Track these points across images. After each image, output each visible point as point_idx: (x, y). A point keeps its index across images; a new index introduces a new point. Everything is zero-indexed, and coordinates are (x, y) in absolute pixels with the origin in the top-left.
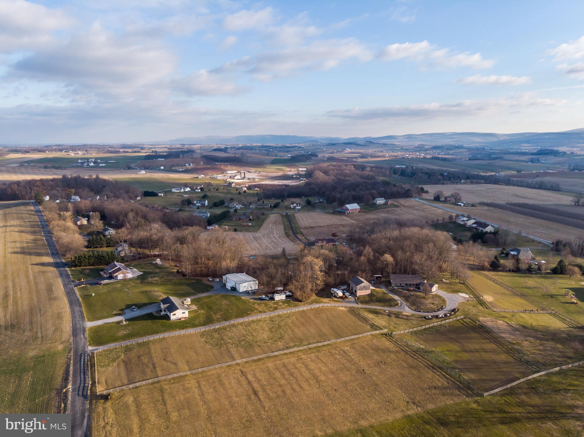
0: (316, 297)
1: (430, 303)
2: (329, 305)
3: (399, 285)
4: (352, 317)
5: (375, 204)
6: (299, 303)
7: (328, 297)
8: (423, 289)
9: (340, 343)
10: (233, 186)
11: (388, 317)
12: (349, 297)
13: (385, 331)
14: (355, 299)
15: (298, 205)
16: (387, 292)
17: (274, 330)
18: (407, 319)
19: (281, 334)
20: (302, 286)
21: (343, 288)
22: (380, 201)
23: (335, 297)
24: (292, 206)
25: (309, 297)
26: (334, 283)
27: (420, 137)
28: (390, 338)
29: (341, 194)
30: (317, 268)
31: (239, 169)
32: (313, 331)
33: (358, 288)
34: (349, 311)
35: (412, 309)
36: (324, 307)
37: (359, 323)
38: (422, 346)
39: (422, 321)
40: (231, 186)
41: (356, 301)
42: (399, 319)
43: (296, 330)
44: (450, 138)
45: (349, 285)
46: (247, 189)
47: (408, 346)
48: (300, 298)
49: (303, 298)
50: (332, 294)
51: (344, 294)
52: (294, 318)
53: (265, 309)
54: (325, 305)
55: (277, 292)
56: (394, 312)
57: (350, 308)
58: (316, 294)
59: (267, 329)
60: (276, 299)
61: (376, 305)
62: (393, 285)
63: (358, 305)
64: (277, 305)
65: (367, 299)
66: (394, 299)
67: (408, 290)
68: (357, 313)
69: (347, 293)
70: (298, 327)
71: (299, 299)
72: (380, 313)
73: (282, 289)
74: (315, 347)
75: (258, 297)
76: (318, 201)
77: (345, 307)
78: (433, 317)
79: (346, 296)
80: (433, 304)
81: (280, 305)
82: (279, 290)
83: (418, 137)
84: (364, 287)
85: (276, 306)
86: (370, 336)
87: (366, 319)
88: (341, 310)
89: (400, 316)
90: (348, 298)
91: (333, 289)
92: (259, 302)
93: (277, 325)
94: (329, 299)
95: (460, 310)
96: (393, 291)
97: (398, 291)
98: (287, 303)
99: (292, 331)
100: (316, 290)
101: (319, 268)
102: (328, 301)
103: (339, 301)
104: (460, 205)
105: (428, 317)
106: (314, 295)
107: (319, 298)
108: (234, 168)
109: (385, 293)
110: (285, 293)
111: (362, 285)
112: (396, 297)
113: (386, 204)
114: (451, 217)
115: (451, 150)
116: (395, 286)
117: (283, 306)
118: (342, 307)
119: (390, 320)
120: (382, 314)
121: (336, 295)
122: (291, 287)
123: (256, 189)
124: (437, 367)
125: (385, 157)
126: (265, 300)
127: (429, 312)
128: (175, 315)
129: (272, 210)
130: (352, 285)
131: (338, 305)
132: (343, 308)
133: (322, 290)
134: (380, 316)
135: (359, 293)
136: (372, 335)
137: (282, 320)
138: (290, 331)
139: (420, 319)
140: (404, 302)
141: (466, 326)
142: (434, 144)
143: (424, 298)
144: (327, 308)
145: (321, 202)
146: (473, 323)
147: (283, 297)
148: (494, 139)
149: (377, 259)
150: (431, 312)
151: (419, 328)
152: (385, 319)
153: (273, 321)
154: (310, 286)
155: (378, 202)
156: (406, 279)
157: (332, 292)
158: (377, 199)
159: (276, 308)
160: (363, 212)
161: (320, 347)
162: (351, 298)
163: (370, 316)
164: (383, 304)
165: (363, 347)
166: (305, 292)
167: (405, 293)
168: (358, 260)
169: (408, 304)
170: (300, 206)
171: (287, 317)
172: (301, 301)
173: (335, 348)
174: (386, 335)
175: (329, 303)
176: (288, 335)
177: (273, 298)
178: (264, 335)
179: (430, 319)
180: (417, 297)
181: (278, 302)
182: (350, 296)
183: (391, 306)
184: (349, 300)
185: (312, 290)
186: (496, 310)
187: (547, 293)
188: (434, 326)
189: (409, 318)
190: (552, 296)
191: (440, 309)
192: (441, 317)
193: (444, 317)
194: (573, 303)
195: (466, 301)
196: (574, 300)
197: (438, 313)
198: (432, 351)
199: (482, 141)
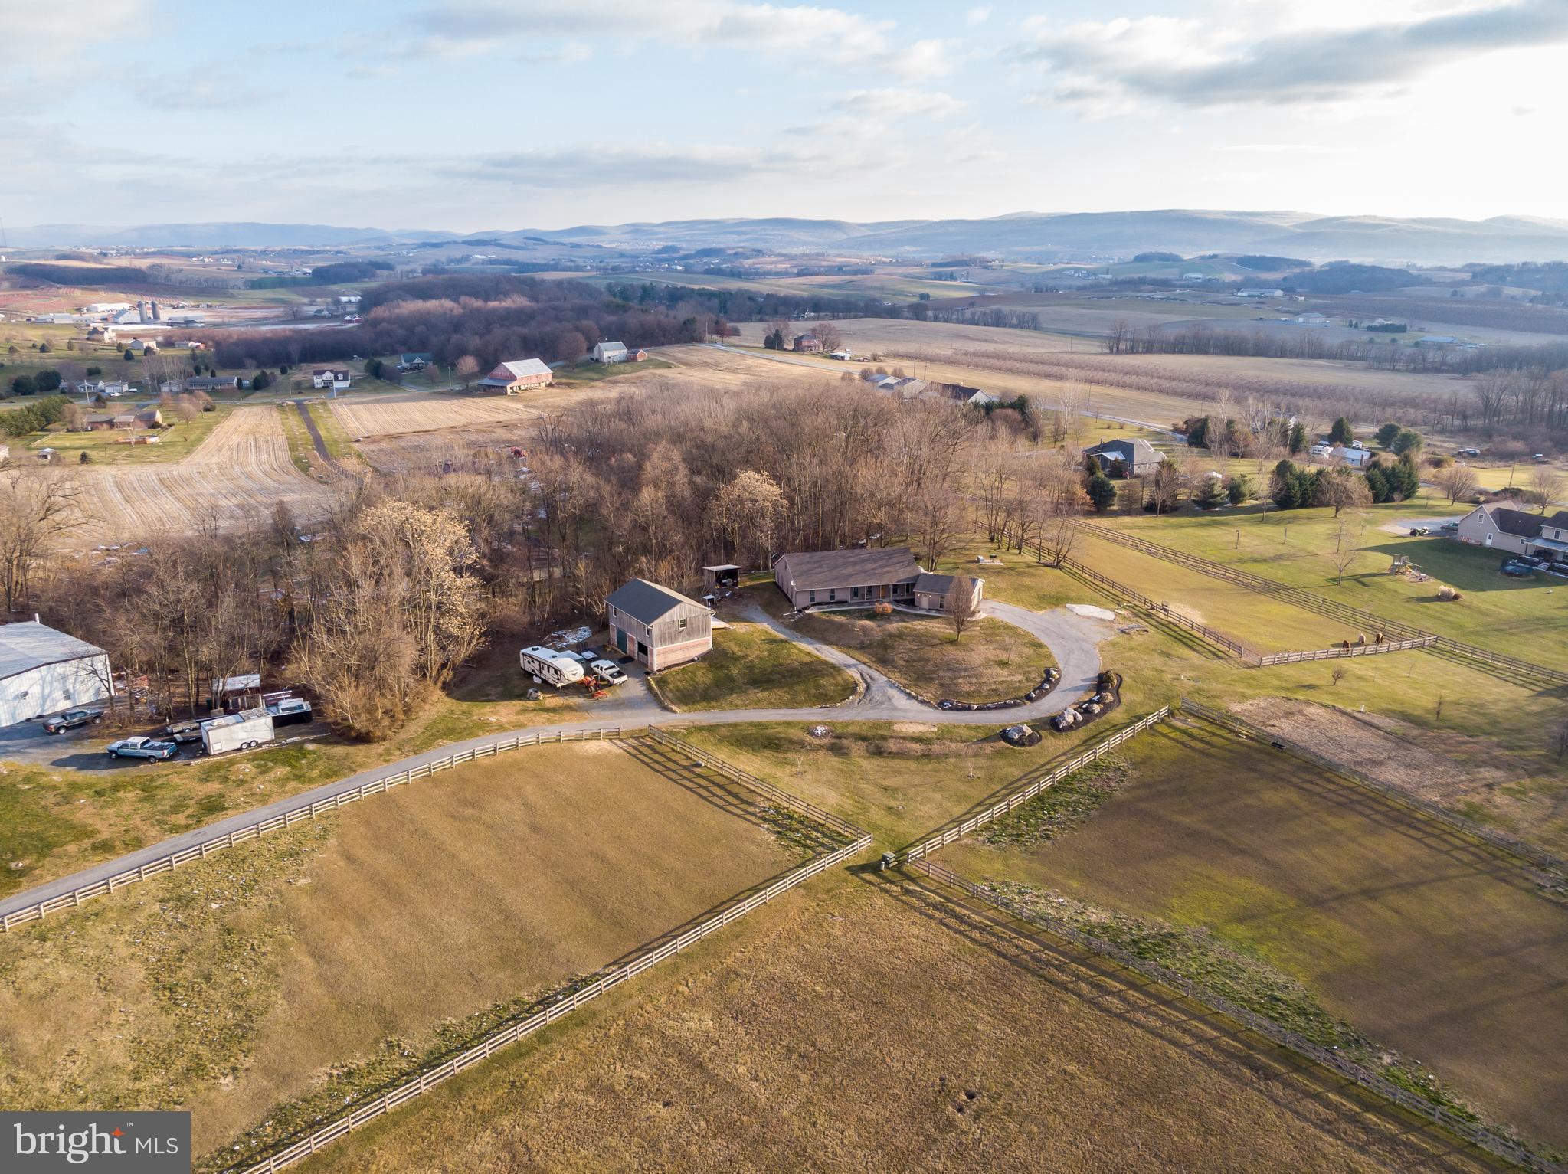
0: (450, 703)
1: (988, 664)
2: (526, 738)
3: (827, 598)
4: (658, 786)
5: (598, 361)
6: (358, 751)
7: (508, 695)
8: (930, 602)
9: (645, 986)
10: (107, 340)
11: (834, 760)
12: (618, 681)
13: (863, 846)
14: (649, 688)
15: (340, 376)
16: (782, 636)
17: (188, 971)
18: (926, 756)
19: (237, 998)
20: (362, 658)
21: (572, 638)
22: (612, 351)
23: (547, 687)
24: (318, 381)
25: (407, 711)
26: (526, 619)
27: (662, 229)
28: (907, 892)
29: (481, 336)
30: (436, 553)
31: (136, 299)
32: (457, 928)
33: (655, 632)
34: (636, 754)
35: (923, 702)
36: (500, 756)
37: (709, 817)
38: (1096, 915)
39: (1000, 753)
40: (101, 341)
41: (656, 695)
42: (897, 763)
43: (348, 945)
45: (601, 625)
46: (159, 344)
47: (1023, 926)
48: (360, 724)
49: (376, 722)
50: (529, 675)
51: (589, 672)
52: (328, 855)
53: (137, 820)
54: (505, 741)
55: (230, 705)
56: (852, 729)
57: (637, 735)
58: (445, 687)
59: (136, 974)
60: (215, 748)
61: (757, 704)
62: (801, 601)
63: (669, 715)
64: (226, 779)
65: (704, 677)
66: (826, 663)
67: (872, 616)
68: (676, 757)
69: (605, 664)
70: (361, 920)
71: (351, 728)
72: (792, 742)
73: (254, 680)
74: (486, 1068)
75: (100, 748)
76: (405, 365)
77: (614, 736)
78: (1037, 725)
79: (602, 679)
80: (1003, 664)
81: (241, 783)
82: (240, 692)
83: (657, 229)
84: (683, 623)
85: (213, 787)
86: (798, 899)
87: (736, 789)
88: (596, 759)
89: (892, 745)
90: (610, 685)
91: (528, 651)
92: (104, 776)
93: (212, 929)
94: (518, 704)
95: (1126, 680)
96: (806, 627)
97: (832, 622)
98: (287, 761)
99: (319, 958)
100: (444, 666)
101: (451, 553)
102: (513, 718)
103: (569, 708)
105: (1021, 731)
106: (438, 694)
107: (465, 706)
108: (122, 296)
109: (773, 641)
110: (272, 704)
111: (674, 615)
112: (832, 654)
113: (630, 359)
115: (747, 258)
116: (808, 602)
117: (260, 786)
118: (596, 736)
119: (849, 774)
120: (801, 745)
121: (550, 677)
122: (301, 667)
123: (191, 344)
124: (1268, 1053)
125: (582, 271)
126: (147, 759)
127: (1005, 706)
129: (247, 396)
130: (619, 620)
131: (573, 734)
132: (603, 745)
133: (476, 661)
134: (799, 758)
135: (662, 656)
136: (805, 887)
137: (246, 888)
138: (308, 962)
139: (988, 749)
140: (875, 674)
141: (1201, 752)
142: (699, 246)
143: (953, 642)
144: (518, 755)
145: (418, 368)
146: (1220, 732)
147: (258, 728)
148: (838, 236)
149: (704, 495)
150: (1015, 705)
151: (1016, 801)
152: (828, 775)
153: (186, 902)
154: (408, 652)
155: (606, 355)
156: (850, 570)
157: (528, 667)
158: (602, 345)
159: (213, 807)
160: (561, 384)
161: (520, 1051)
162: (631, 686)
163: (748, 766)
164: (783, 694)
165: (789, 993)
166: (381, 685)
167: (864, 629)
168: (626, 506)
169: (896, 677)
170: (345, 379)
171: (282, 856)
172: (363, 739)
173: (627, 1042)
174: (873, 868)
175: (520, 726)
176: (289, 996)
177: (200, 739)
178: (105, 1037)
179: (1032, 741)
180: (922, 640)
181: (232, 762)
182: (620, 674)
183: (823, 699)
184: (621, 694)
185: (421, 670)
186: (1253, 660)
187: (1335, 574)
188: (1071, 777)
189: (936, 748)
190: (1361, 580)
191: (1048, 681)
192: (1075, 726)
193: (1086, 722)
194: (1444, 598)
195: (1121, 639)
196: (1444, 588)
197: (1048, 705)
198: (1166, 940)
199: (811, 239)
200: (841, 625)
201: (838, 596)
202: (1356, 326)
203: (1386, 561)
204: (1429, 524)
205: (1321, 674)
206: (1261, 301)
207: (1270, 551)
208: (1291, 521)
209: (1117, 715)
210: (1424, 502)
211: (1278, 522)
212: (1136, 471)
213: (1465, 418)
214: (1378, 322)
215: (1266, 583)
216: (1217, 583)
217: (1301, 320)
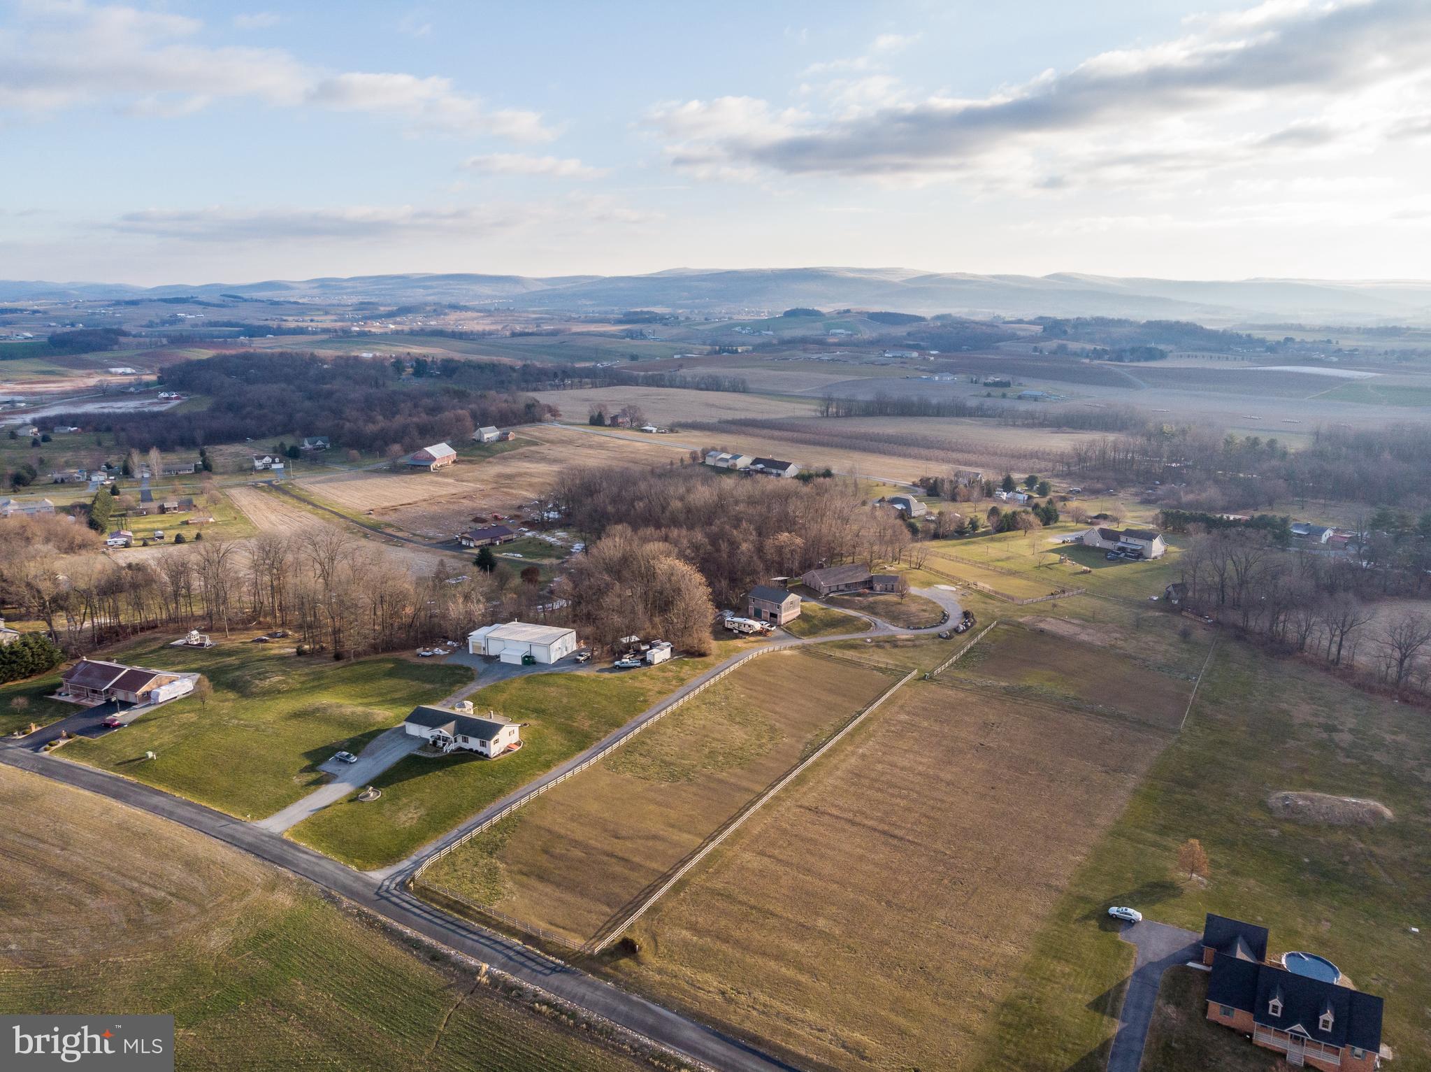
0: (721, 642)
1: (919, 611)
3: (835, 589)
4: (825, 663)
5: (479, 441)
8: (881, 588)
11: (882, 650)
12: (774, 629)
13: (915, 673)
14: (788, 631)
15: (277, 460)
16: (827, 607)
18: (915, 646)
19: (763, 723)
21: (748, 613)
22: (490, 434)
24: (256, 464)
28: (939, 684)
33: (782, 608)
34: (807, 655)
35: (901, 627)
37: (852, 670)
38: (1004, 684)
39: (941, 643)
41: (790, 634)
42: (906, 649)
43: (779, 710)
44: (425, 288)
46: (41, 431)
47: (983, 688)
48: (695, 649)
53: (660, 685)
56: (880, 639)
57: (798, 648)
59: (724, 721)
61: (835, 633)
62: (824, 592)
63: (802, 640)
64: (671, 671)
65: (804, 626)
66: (852, 616)
67: (859, 595)
68: (823, 655)
69: (764, 622)
70: (776, 704)
72: (861, 646)
73: (636, 638)
76: (309, 446)
77: (791, 648)
78: (950, 633)
79: (767, 628)
80: (924, 611)
81: (679, 672)
82: (633, 643)
84: (791, 604)
85: (671, 674)
87: (853, 662)
88: (795, 657)
89: (899, 643)
90: (770, 631)
91: (728, 619)
93: (730, 709)
94: (740, 641)
95: (975, 613)
96: (834, 603)
97: (843, 599)
98: (684, 665)
99: (775, 713)
102: (745, 645)
103: (763, 641)
104: (651, 432)
105: (944, 634)
107: (727, 642)
110: (660, 645)
111: (788, 600)
112: (851, 612)
113: (503, 438)
114: (694, 456)
116: (828, 592)
117: (687, 672)
118: (785, 649)
119: (891, 654)
120: (865, 646)
123: (69, 428)
127: (934, 626)
128: (497, 741)
130: (757, 604)
132: (789, 652)
134: (868, 651)
135: (785, 617)
136: (906, 685)
137: (728, 699)
138: (773, 715)
139: (936, 642)
140: (875, 618)
141: (1016, 637)
143: (900, 604)
145: (325, 448)
146: (1018, 629)
147: (666, 653)
148: (519, 290)
150: (938, 625)
151: (957, 656)
153: (713, 704)
155: (486, 436)
156: (843, 576)
158: (480, 430)
159: (680, 679)
160: (463, 461)
162: (776, 631)
163: (849, 654)
164: (842, 629)
167: (858, 601)
169: (885, 619)
170: (280, 462)
171: (725, 690)
172: (703, 655)
174: (924, 679)
175: (752, 647)
176: (778, 722)
178: (737, 734)
179: (952, 638)
180: (886, 604)
182: (771, 626)
183: (859, 630)
184: (776, 634)
186: (1020, 603)
187: (1037, 564)
188: (972, 648)
189: (917, 643)
190: (1049, 566)
191: (945, 617)
192: (964, 631)
193: (967, 629)
194: (1085, 572)
195: (963, 598)
196: (1085, 568)
197: (951, 624)
198: (1030, 687)
199: (494, 293)
200: (847, 600)
201: (840, 588)
202: (976, 382)
203: (1056, 557)
204: (1070, 537)
205: (1049, 607)
206: (904, 362)
207: (1004, 555)
208: (1005, 539)
209: (977, 626)
210: (1064, 524)
211: (1000, 540)
212: (913, 514)
213: (1068, 465)
214: (991, 379)
215: (1009, 570)
216: (986, 572)
217: (937, 378)
